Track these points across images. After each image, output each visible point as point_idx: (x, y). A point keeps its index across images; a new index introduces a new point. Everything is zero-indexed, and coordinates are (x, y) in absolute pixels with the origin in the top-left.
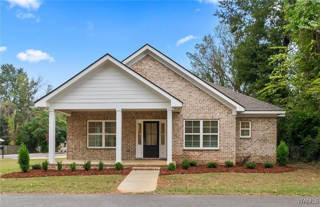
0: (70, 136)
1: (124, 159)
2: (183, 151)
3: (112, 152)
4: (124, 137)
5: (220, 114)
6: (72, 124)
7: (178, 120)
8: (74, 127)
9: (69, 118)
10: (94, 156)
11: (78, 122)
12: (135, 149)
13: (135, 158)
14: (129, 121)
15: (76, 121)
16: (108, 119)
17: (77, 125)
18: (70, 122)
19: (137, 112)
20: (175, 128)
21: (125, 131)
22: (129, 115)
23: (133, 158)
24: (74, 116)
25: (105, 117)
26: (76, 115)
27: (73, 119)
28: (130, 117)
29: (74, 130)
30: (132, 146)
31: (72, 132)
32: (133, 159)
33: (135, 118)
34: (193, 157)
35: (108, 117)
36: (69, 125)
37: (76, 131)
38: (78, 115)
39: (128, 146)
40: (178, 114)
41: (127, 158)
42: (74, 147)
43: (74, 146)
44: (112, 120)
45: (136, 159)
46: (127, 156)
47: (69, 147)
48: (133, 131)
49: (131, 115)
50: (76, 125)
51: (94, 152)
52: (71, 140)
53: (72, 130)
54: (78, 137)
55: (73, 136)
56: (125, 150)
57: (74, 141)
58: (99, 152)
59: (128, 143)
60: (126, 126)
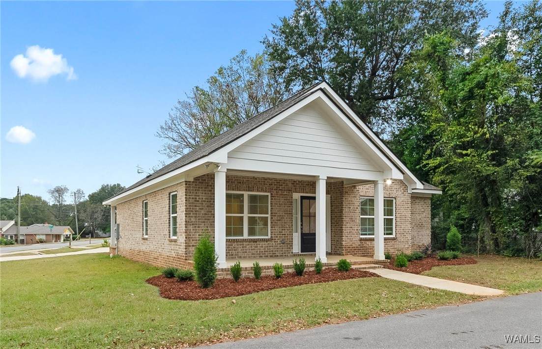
0: (192, 217)
1: (278, 256)
2: (360, 240)
3: (260, 244)
4: (277, 220)
5: (396, 191)
6: (195, 196)
7: (354, 197)
8: (198, 201)
9: (190, 184)
10: (232, 252)
11: (205, 193)
12: (292, 239)
13: (292, 253)
14: (284, 195)
15: (202, 190)
16: (253, 189)
17: (204, 198)
18: (190, 193)
19: (294, 181)
20: (350, 208)
21: (278, 211)
22: (283, 185)
23: (289, 253)
24: (198, 181)
25: (249, 187)
26: (202, 180)
27: (197, 187)
28: (286, 189)
29: (199, 206)
30: (288, 234)
31: (196, 211)
32: (290, 255)
33: (292, 191)
34: (370, 249)
35: (253, 187)
36: (190, 198)
37: (202, 209)
38: (205, 180)
39: (282, 235)
40: (354, 188)
41: (282, 253)
42: (199, 238)
43: (199, 235)
44: (260, 191)
45: (294, 255)
46: (282, 251)
47: (189, 238)
48: (290, 211)
49: (287, 185)
50: (202, 199)
51: (232, 245)
52: (193, 225)
53: (195, 206)
54: (205, 219)
55: (195, 217)
56: (279, 241)
57: (199, 227)
58: (241, 245)
59: (282, 230)
60: (280, 202)
